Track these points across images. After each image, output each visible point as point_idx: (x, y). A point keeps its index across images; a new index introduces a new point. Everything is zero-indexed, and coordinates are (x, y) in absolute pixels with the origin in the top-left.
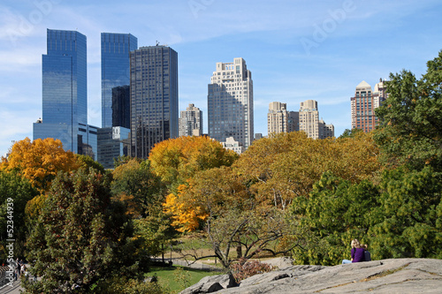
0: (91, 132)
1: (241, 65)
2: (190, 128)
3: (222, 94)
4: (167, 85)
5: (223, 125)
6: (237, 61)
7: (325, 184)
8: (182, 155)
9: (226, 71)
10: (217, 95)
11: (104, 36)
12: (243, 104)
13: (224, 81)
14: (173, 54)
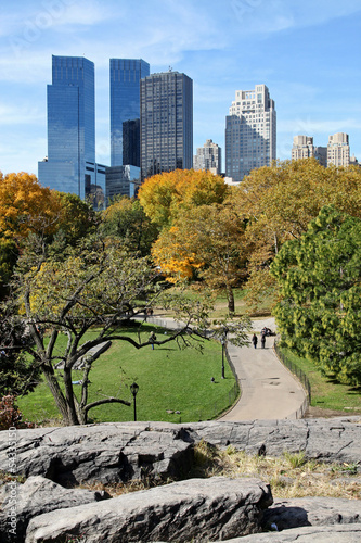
0: (99, 171)
1: (263, 93)
2: (208, 167)
3: (241, 127)
4: (180, 117)
5: (242, 163)
6: (259, 89)
7: (323, 222)
8: (175, 192)
9: (246, 101)
10: (236, 127)
11: (113, 62)
12: (265, 138)
13: (244, 112)
14: (188, 82)
